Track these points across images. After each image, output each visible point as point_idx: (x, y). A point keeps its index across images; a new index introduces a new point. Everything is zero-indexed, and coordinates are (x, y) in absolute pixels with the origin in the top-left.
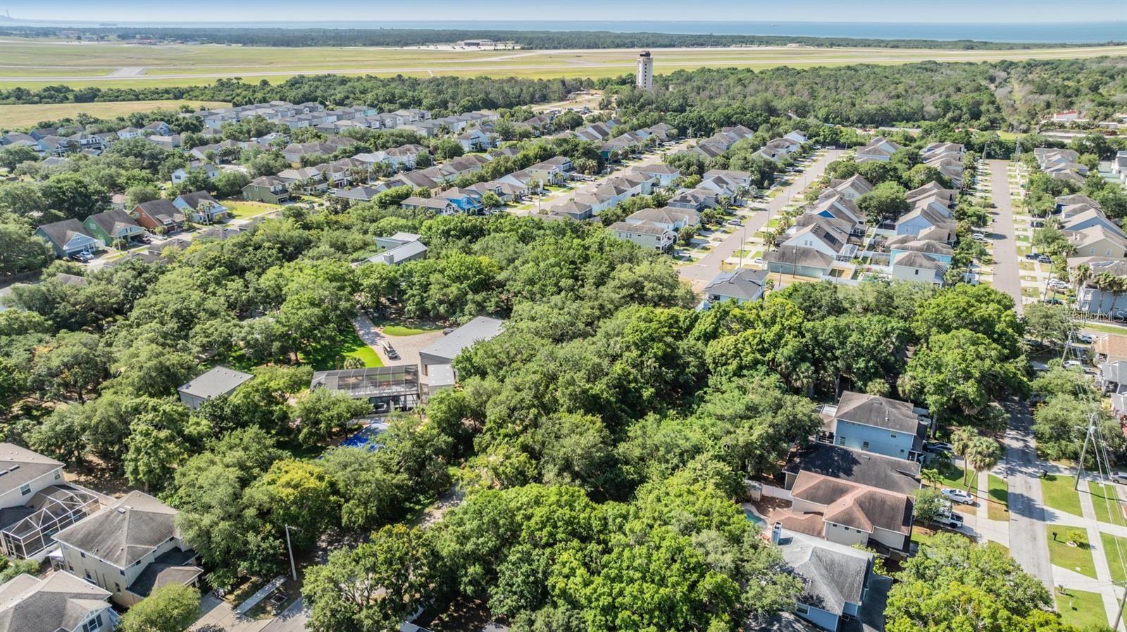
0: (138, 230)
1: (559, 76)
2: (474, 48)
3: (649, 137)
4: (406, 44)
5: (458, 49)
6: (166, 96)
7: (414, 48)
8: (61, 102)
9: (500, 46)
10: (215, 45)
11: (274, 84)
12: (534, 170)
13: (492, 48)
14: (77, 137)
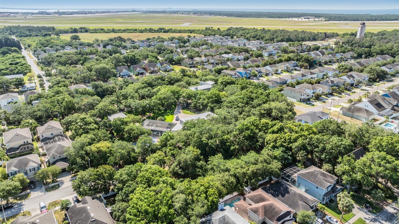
0: (143, 71)
1: (325, 31)
2: (307, 20)
3: (340, 57)
4: (282, 18)
5: (300, 20)
6: (188, 32)
7: (284, 19)
8: (160, 32)
9: (317, 19)
10: (219, 16)
11: (222, 30)
12: (280, 65)
13: (313, 20)
14: (152, 43)
